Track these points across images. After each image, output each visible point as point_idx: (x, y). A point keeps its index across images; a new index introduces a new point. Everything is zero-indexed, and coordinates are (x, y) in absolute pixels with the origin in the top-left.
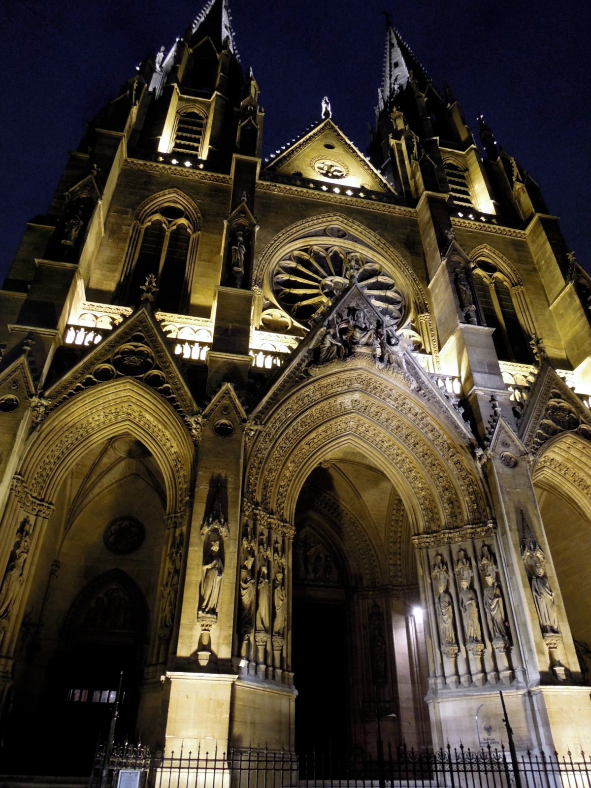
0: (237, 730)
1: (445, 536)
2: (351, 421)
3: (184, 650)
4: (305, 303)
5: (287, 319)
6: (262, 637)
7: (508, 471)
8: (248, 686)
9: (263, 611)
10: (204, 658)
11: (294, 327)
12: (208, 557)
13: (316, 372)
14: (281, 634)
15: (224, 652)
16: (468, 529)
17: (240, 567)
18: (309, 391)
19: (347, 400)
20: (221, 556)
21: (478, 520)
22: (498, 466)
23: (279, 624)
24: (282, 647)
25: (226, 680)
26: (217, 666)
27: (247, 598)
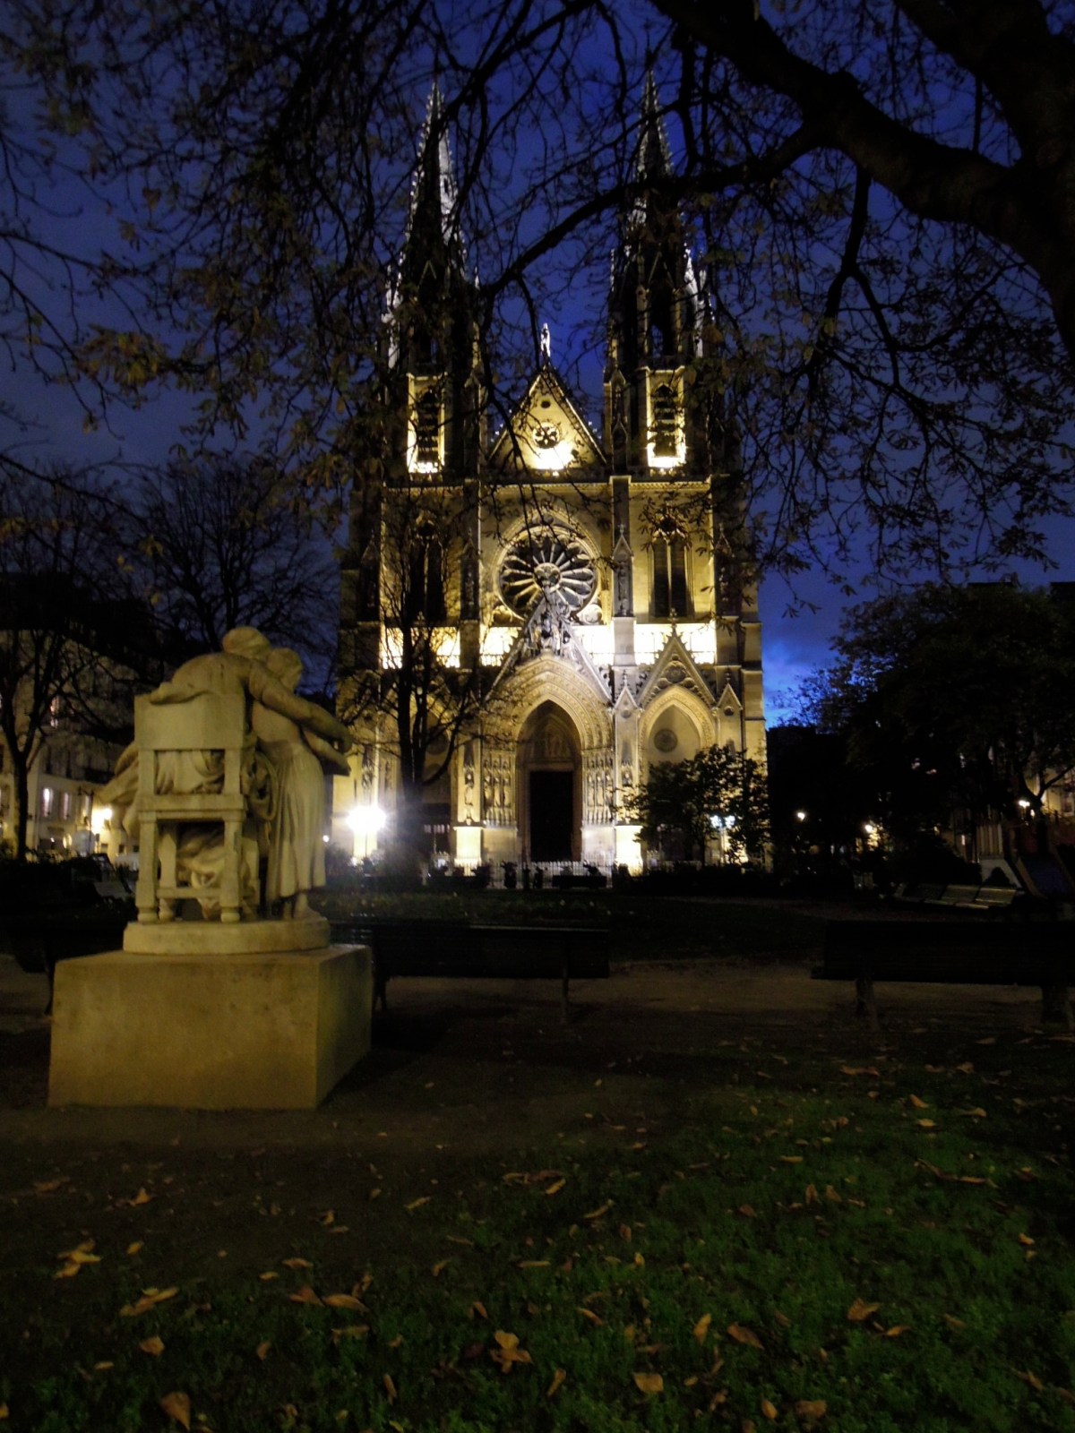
0: (486, 845)
1: (595, 752)
2: (548, 686)
3: (460, 819)
4: (523, 593)
5: (510, 612)
6: (497, 810)
7: (624, 720)
8: (490, 830)
9: (497, 798)
10: (469, 822)
11: (515, 619)
12: (467, 781)
13: (519, 669)
14: (509, 806)
15: (477, 819)
16: (604, 750)
17: (483, 780)
18: (517, 680)
19: (543, 676)
20: (472, 780)
21: (609, 746)
22: (619, 719)
23: (507, 802)
24: (509, 813)
25: (478, 830)
26: (474, 824)
27: (488, 795)
